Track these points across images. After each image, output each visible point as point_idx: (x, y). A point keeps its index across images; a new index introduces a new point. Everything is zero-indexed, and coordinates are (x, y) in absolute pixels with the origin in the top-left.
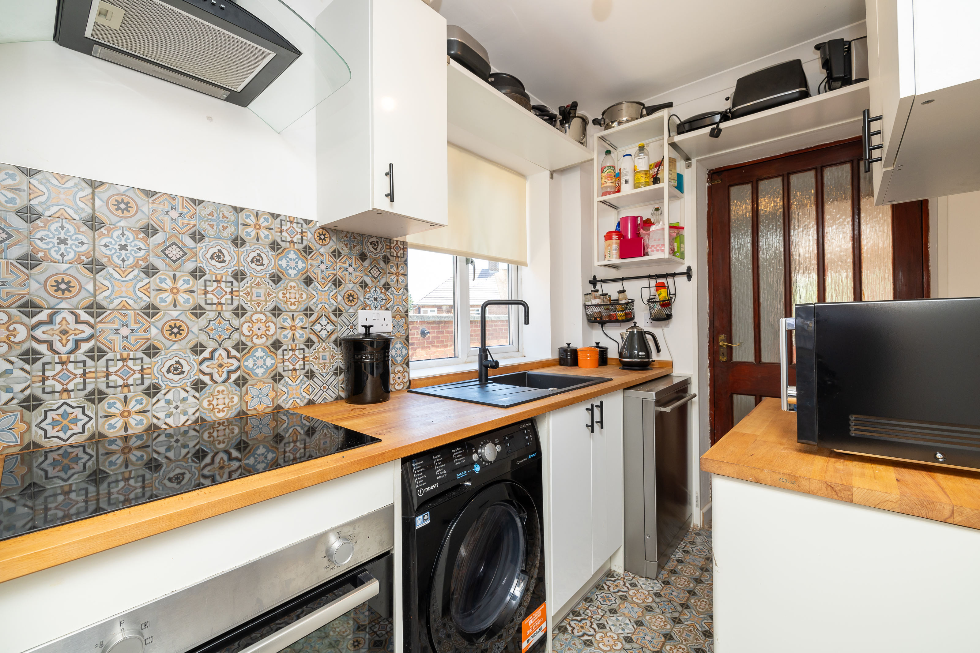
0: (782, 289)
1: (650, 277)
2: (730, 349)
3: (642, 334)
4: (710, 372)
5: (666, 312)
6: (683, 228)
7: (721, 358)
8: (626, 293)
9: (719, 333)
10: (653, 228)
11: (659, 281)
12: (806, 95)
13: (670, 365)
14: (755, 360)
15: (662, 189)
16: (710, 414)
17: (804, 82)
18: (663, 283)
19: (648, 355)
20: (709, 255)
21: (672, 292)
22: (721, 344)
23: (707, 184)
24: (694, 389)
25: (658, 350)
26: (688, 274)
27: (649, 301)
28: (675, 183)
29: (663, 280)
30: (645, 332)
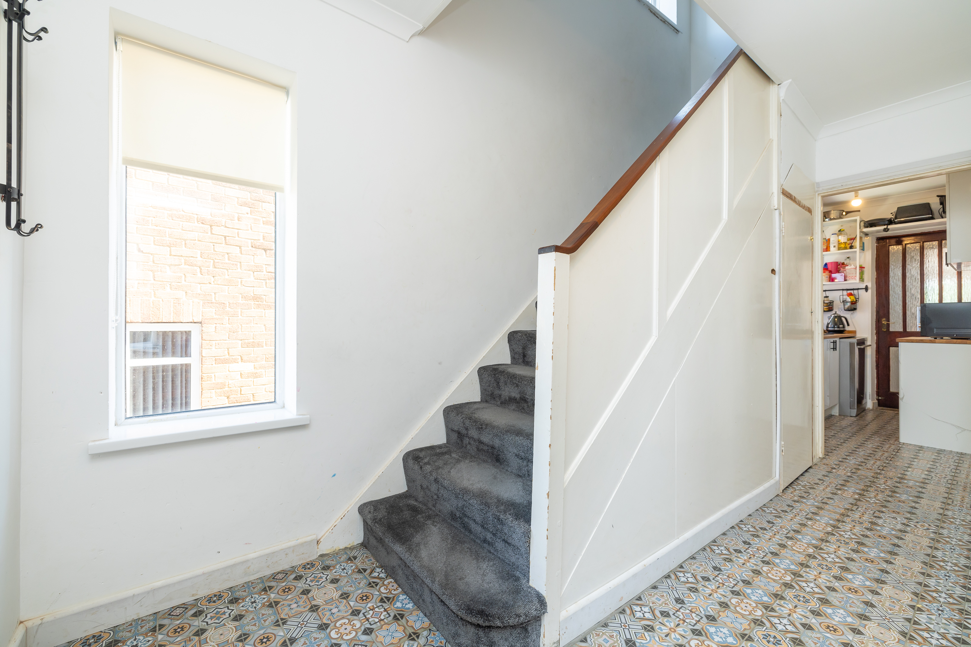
0: (919, 296)
1: (843, 290)
2: (888, 325)
3: (840, 317)
4: (877, 337)
5: (853, 306)
6: (864, 268)
7: (883, 329)
8: (829, 298)
9: (882, 317)
10: (847, 267)
11: (849, 292)
12: (932, 218)
13: (855, 332)
14: (903, 330)
15: (856, 252)
16: (876, 358)
17: (931, 212)
18: (851, 293)
19: (844, 327)
20: (876, 279)
21: (857, 297)
22: (883, 322)
23: (876, 244)
24: (869, 342)
25: (848, 325)
26: (866, 289)
27: (843, 301)
28: (862, 248)
29: (852, 292)
30: (842, 317)
